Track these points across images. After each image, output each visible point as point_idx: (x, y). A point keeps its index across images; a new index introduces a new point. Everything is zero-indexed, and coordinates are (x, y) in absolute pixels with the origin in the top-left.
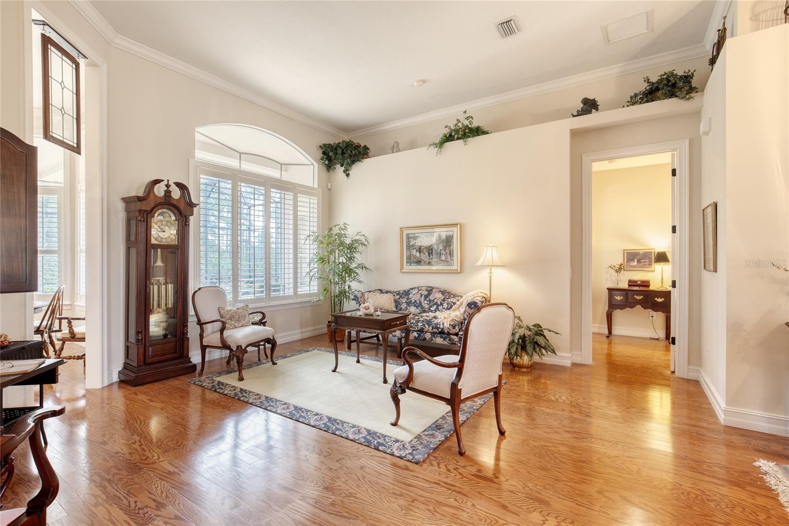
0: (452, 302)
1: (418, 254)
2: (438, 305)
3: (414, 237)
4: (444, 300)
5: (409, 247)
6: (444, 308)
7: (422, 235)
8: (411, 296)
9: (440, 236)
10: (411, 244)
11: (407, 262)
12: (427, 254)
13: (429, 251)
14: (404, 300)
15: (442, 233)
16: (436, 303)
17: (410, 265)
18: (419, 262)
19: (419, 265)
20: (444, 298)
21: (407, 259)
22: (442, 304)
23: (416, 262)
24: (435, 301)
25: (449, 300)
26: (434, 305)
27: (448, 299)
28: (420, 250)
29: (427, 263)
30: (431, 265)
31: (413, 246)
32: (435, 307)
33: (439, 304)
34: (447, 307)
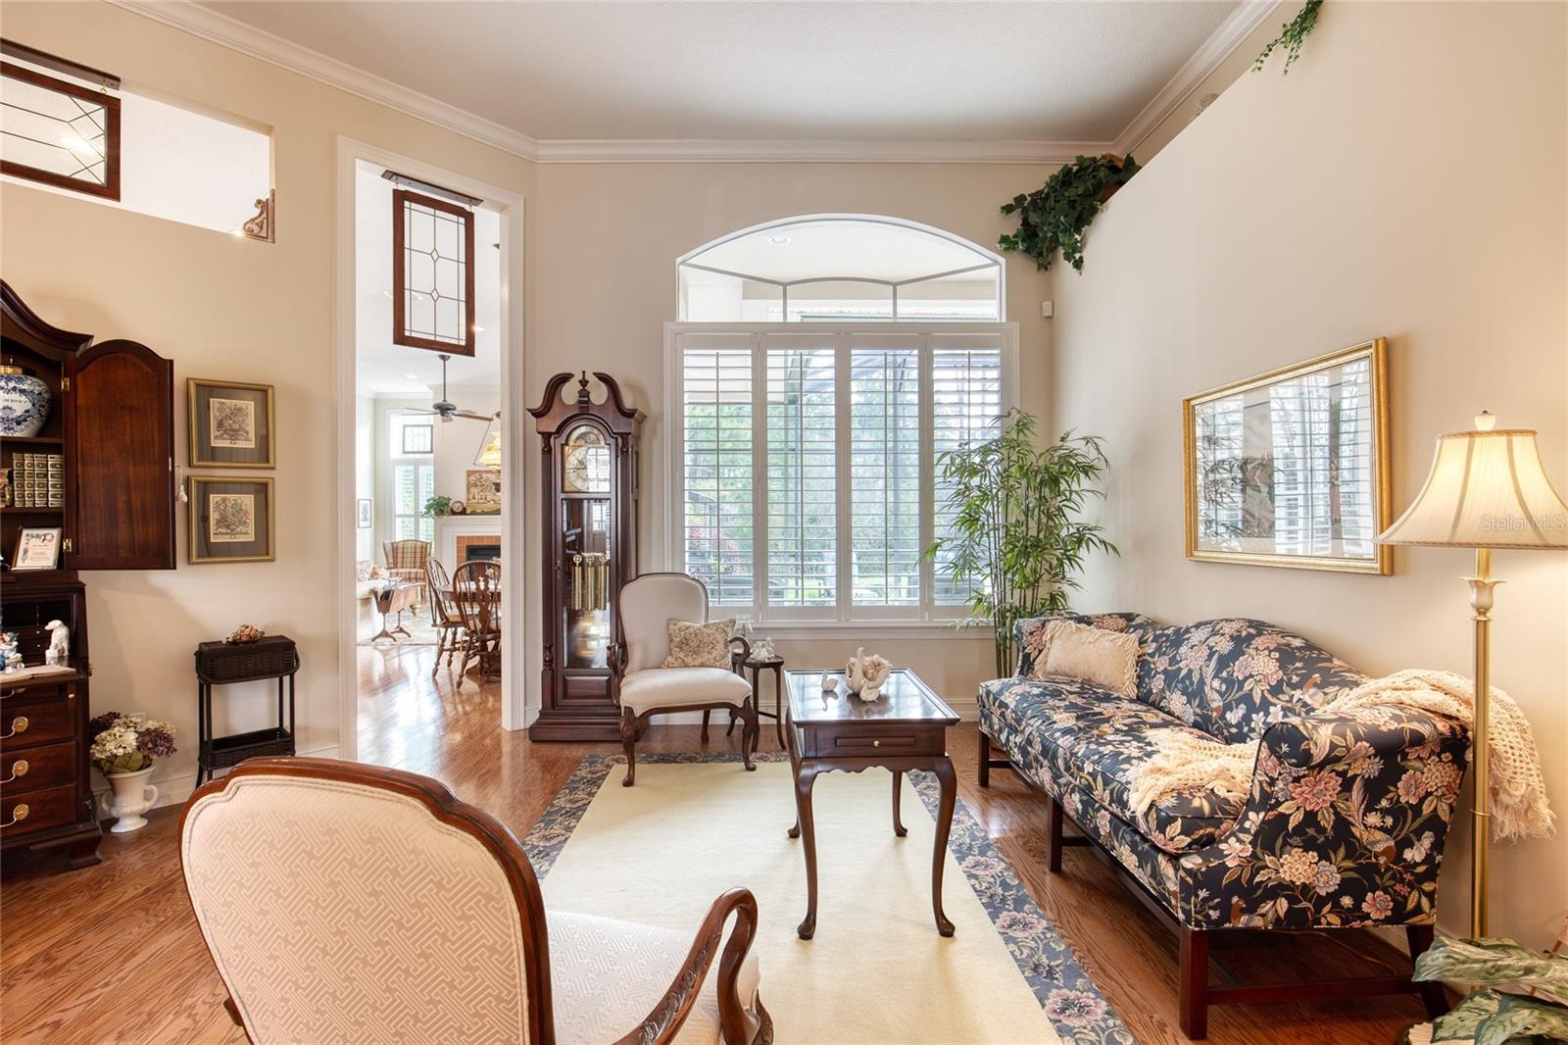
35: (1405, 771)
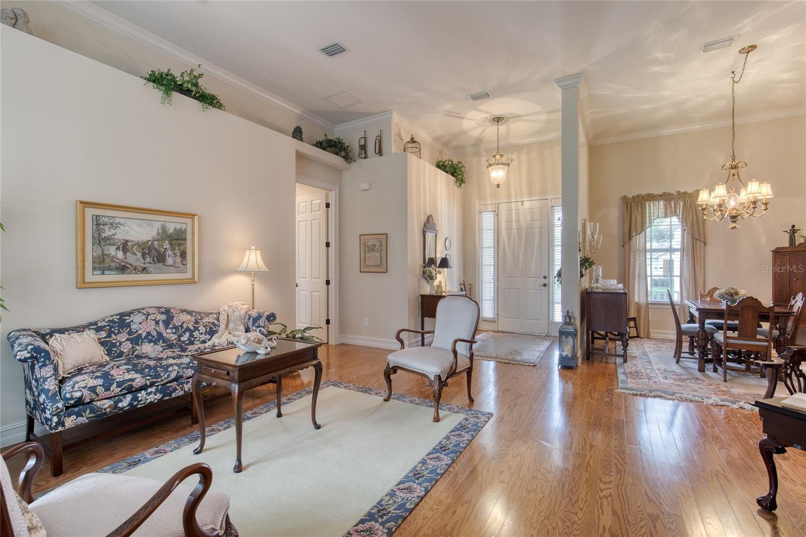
0: (209, 322)
1: (120, 255)
2: (191, 332)
3: (111, 224)
4: (196, 322)
5: (100, 240)
6: (202, 333)
7: (129, 222)
8: (134, 327)
9: (164, 228)
10: (103, 236)
11: (94, 269)
12: (139, 255)
13: (143, 249)
14: (123, 337)
15: (168, 225)
16: (188, 329)
17: (103, 273)
18: (123, 269)
19: (122, 273)
20: (196, 320)
21: (94, 262)
22: (196, 329)
23: (117, 269)
24: (185, 326)
25: (204, 320)
26: (184, 332)
27: (201, 319)
28: (125, 247)
29: (140, 269)
30: (147, 273)
31: (106, 239)
32: (187, 334)
33: (192, 328)
34: (206, 331)
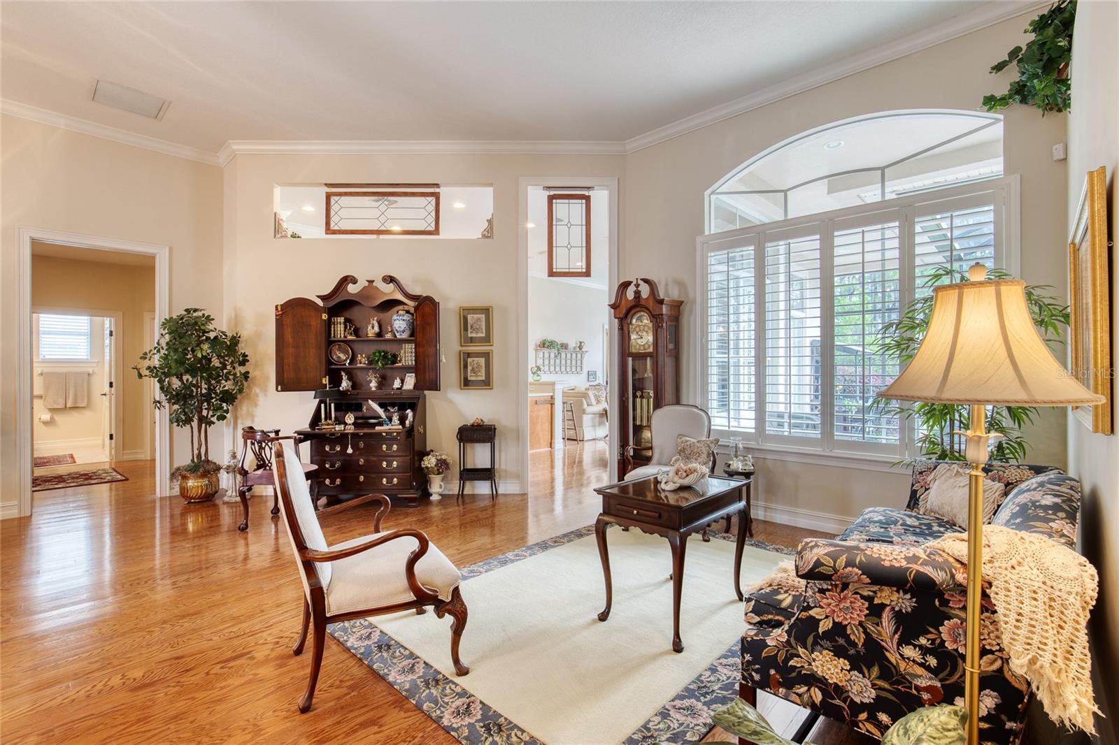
35: (949, 618)
